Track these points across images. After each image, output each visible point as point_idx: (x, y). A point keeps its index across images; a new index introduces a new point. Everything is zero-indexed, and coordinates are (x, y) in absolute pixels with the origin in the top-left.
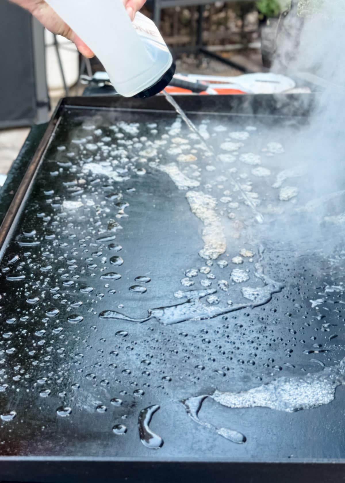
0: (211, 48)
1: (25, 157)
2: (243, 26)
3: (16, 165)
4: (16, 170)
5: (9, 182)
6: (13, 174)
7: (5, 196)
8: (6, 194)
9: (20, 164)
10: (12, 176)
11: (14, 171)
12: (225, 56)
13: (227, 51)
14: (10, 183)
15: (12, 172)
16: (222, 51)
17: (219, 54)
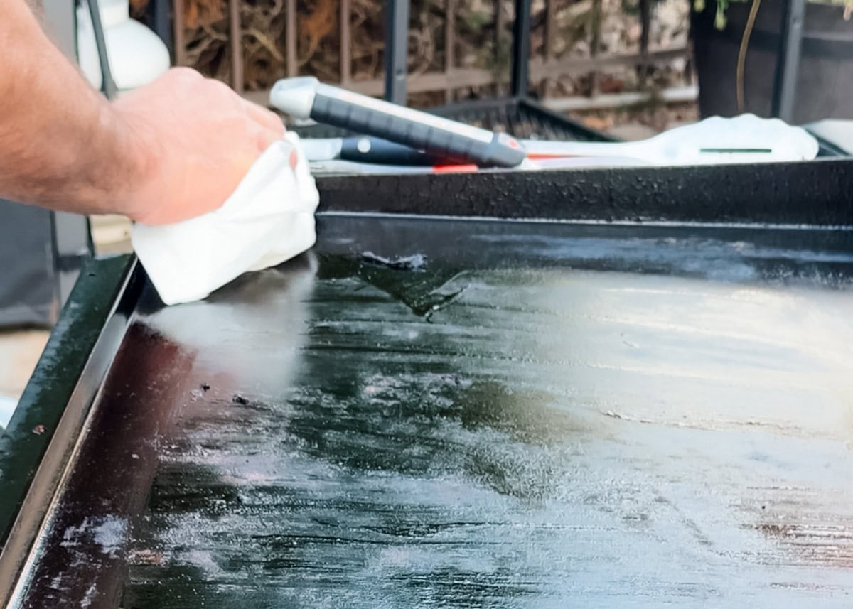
0: (554, 104)
1: (69, 342)
2: (644, 40)
3: (46, 362)
4: (48, 373)
5: (29, 403)
6: (40, 383)
7: (24, 439)
8: (24, 435)
9: (59, 360)
10: (38, 389)
11: (41, 375)
12: (591, 123)
13: (599, 112)
14: (34, 406)
15: (35, 380)
16: (585, 112)
17: (573, 118)
